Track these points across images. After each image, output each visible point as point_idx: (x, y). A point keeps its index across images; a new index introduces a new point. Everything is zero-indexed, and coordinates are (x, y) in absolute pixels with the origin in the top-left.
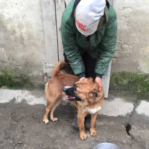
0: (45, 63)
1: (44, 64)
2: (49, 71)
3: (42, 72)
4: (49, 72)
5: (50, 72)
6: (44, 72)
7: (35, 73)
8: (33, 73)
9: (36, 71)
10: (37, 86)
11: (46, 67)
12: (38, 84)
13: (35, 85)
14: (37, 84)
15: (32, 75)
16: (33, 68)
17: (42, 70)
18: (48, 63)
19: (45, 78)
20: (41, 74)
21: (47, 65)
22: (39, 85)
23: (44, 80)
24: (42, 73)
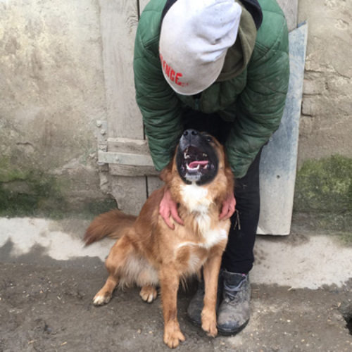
0: (104, 135)
1: (100, 139)
2: (117, 158)
3: (94, 161)
4: (115, 162)
5: (118, 160)
6: (100, 161)
7: (74, 165)
8: (65, 167)
9: (75, 159)
10: (77, 205)
11: (105, 146)
12: (81, 199)
13: (72, 200)
14: (78, 198)
15: (63, 172)
16: (68, 150)
17: (92, 155)
18: (111, 133)
19: (103, 179)
20: (89, 167)
21: (109, 140)
22: (84, 201)
23: (99, 187)
24: (92, 164)
